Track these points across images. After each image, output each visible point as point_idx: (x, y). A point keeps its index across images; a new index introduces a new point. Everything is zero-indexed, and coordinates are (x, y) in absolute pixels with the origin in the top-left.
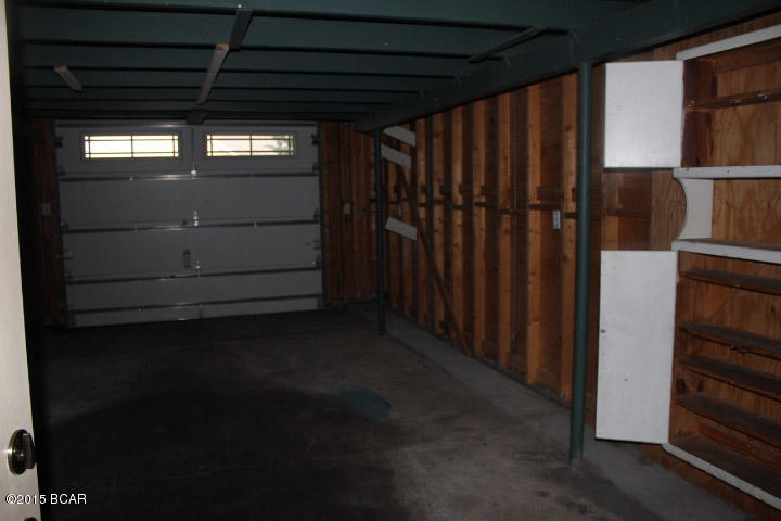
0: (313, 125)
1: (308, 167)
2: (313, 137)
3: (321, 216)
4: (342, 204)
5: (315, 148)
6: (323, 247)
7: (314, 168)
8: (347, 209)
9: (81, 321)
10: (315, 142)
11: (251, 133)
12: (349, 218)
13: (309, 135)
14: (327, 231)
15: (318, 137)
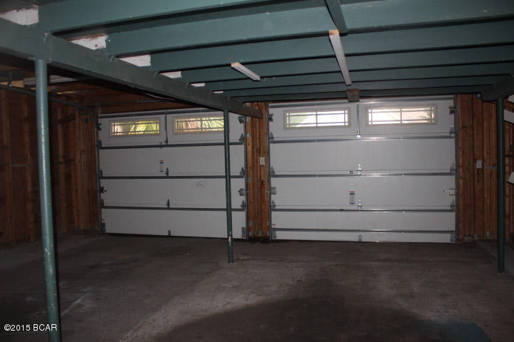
0: (451, 99)
1: (446, 132)
2: (450, 108)
3: (456, 170)
4: (475, 161)
5: (452, 116)
6: (457, 195)
7: (451, 133)
8: (479, 164)
9: (280, 235)
10: (452, 112)
11: (400, 107)
12: (481, 171)
13: (448, 106)
14: (461, 181)
15: (455, 107)
